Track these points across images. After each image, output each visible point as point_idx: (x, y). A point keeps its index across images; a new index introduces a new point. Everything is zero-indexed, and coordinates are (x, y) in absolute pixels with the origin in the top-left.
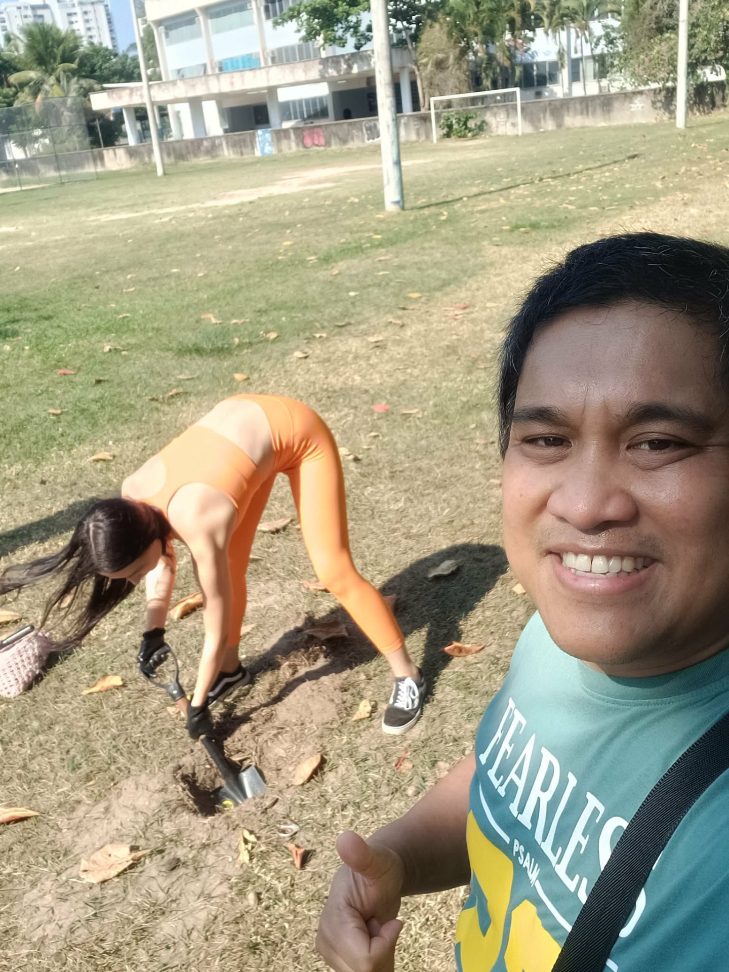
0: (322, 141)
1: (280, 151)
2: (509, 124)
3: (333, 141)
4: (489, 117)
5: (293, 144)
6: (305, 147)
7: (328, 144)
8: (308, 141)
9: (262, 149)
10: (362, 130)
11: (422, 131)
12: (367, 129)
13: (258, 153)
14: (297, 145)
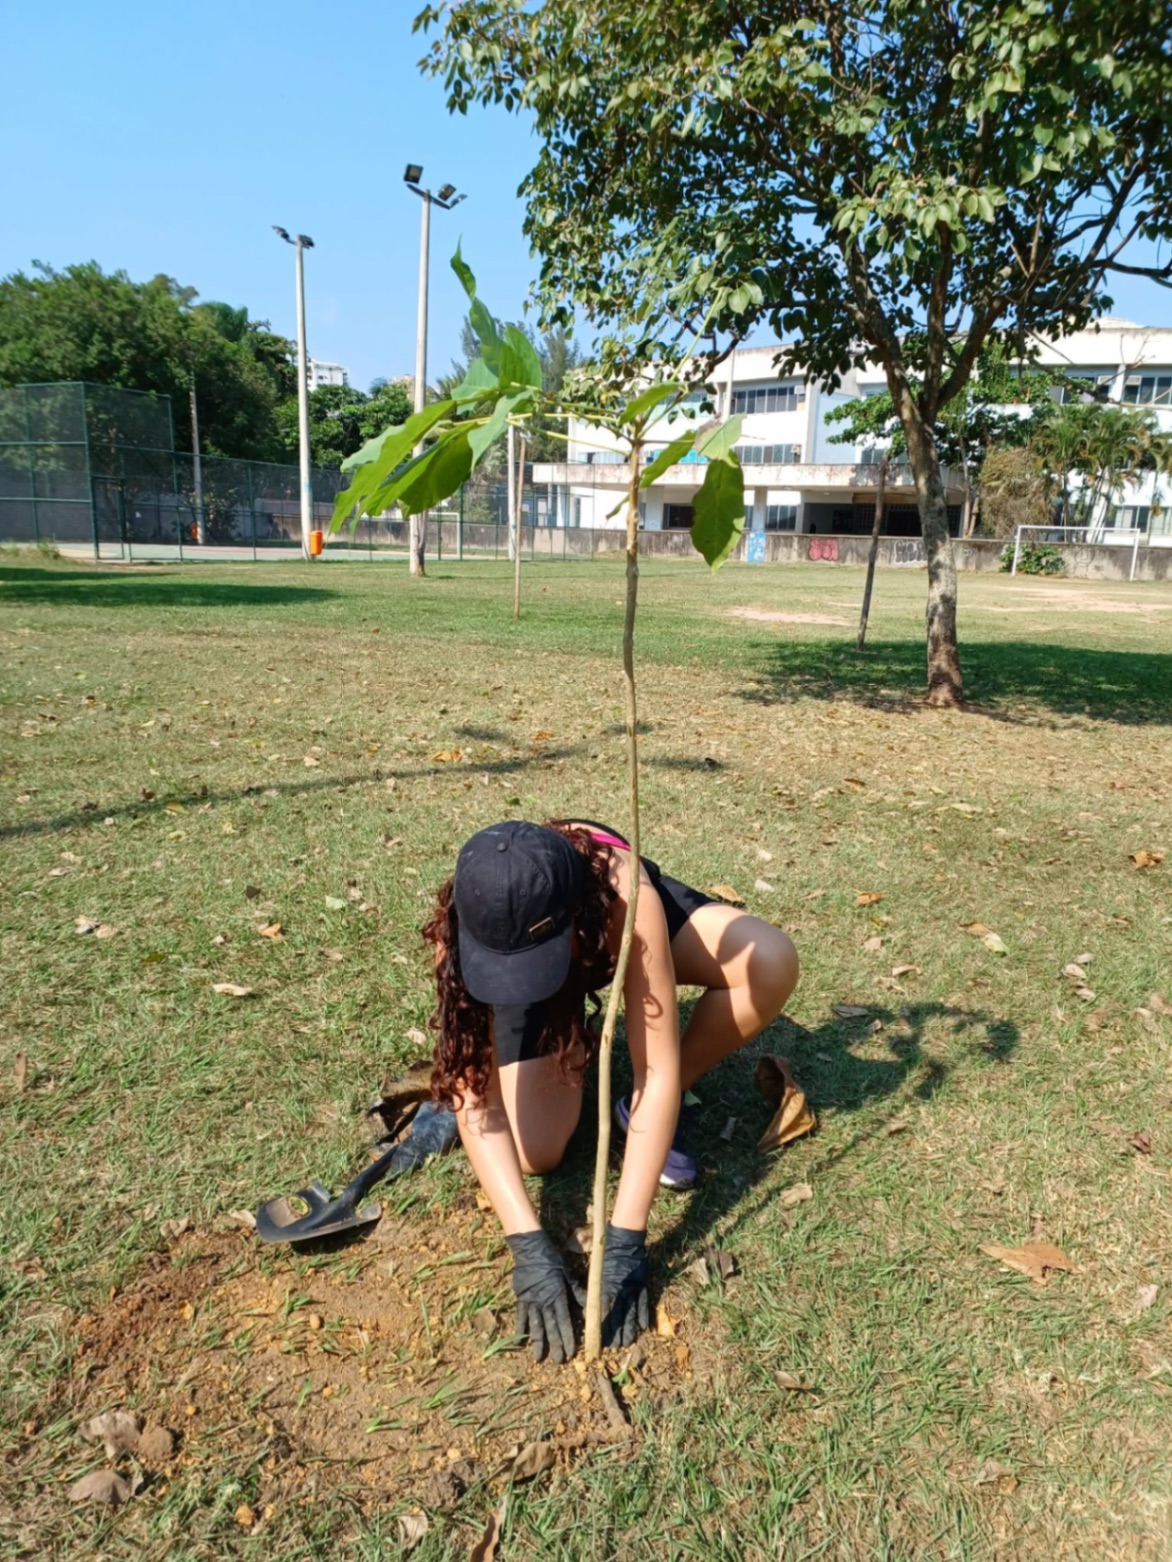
0: (835, 554)
1: (774, 559)
2: (1091, 567)
3: (849, 557)
4: (1067, 556)
5: (794, 555)
6: (809, 558)
7: (842, 558)
8: (815, 552)
9: (751, 554)
10: (891, 550)
11: (973, 560)
12: (898, 549)
13: (744, 558)
14: (800, 555)
